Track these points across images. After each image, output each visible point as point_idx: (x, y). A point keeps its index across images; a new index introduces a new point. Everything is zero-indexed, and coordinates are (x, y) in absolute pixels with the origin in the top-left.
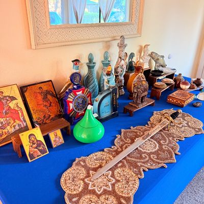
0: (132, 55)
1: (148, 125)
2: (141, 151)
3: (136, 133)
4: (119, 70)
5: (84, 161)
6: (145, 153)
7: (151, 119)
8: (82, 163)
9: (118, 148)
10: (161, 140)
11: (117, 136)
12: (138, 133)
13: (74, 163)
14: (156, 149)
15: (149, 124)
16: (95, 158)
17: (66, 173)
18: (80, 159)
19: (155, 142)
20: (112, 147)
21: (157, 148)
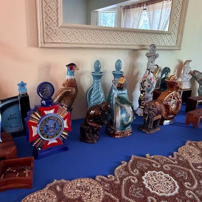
0: (167, 70)
1: (173, 156)
2: (149, 190)
3: (151, 163)
4: (146, 84)
5: (62, 186)
6: (153, 195)
7: (179, 150)
8: (58, 188)
9: (116, 180)
10: (185, 181)
11: (122, 162)
12: (154, 165)
13: (48, 186)
14: (173, 194)
15: (175, 156)
16: (78, 185)
17: (32, 196)
18: (59, 182)
19: (176, 182)
20: (109, 176)
21: (176, 191)
